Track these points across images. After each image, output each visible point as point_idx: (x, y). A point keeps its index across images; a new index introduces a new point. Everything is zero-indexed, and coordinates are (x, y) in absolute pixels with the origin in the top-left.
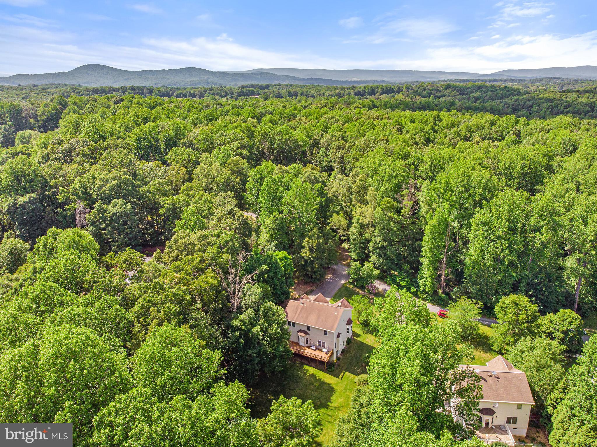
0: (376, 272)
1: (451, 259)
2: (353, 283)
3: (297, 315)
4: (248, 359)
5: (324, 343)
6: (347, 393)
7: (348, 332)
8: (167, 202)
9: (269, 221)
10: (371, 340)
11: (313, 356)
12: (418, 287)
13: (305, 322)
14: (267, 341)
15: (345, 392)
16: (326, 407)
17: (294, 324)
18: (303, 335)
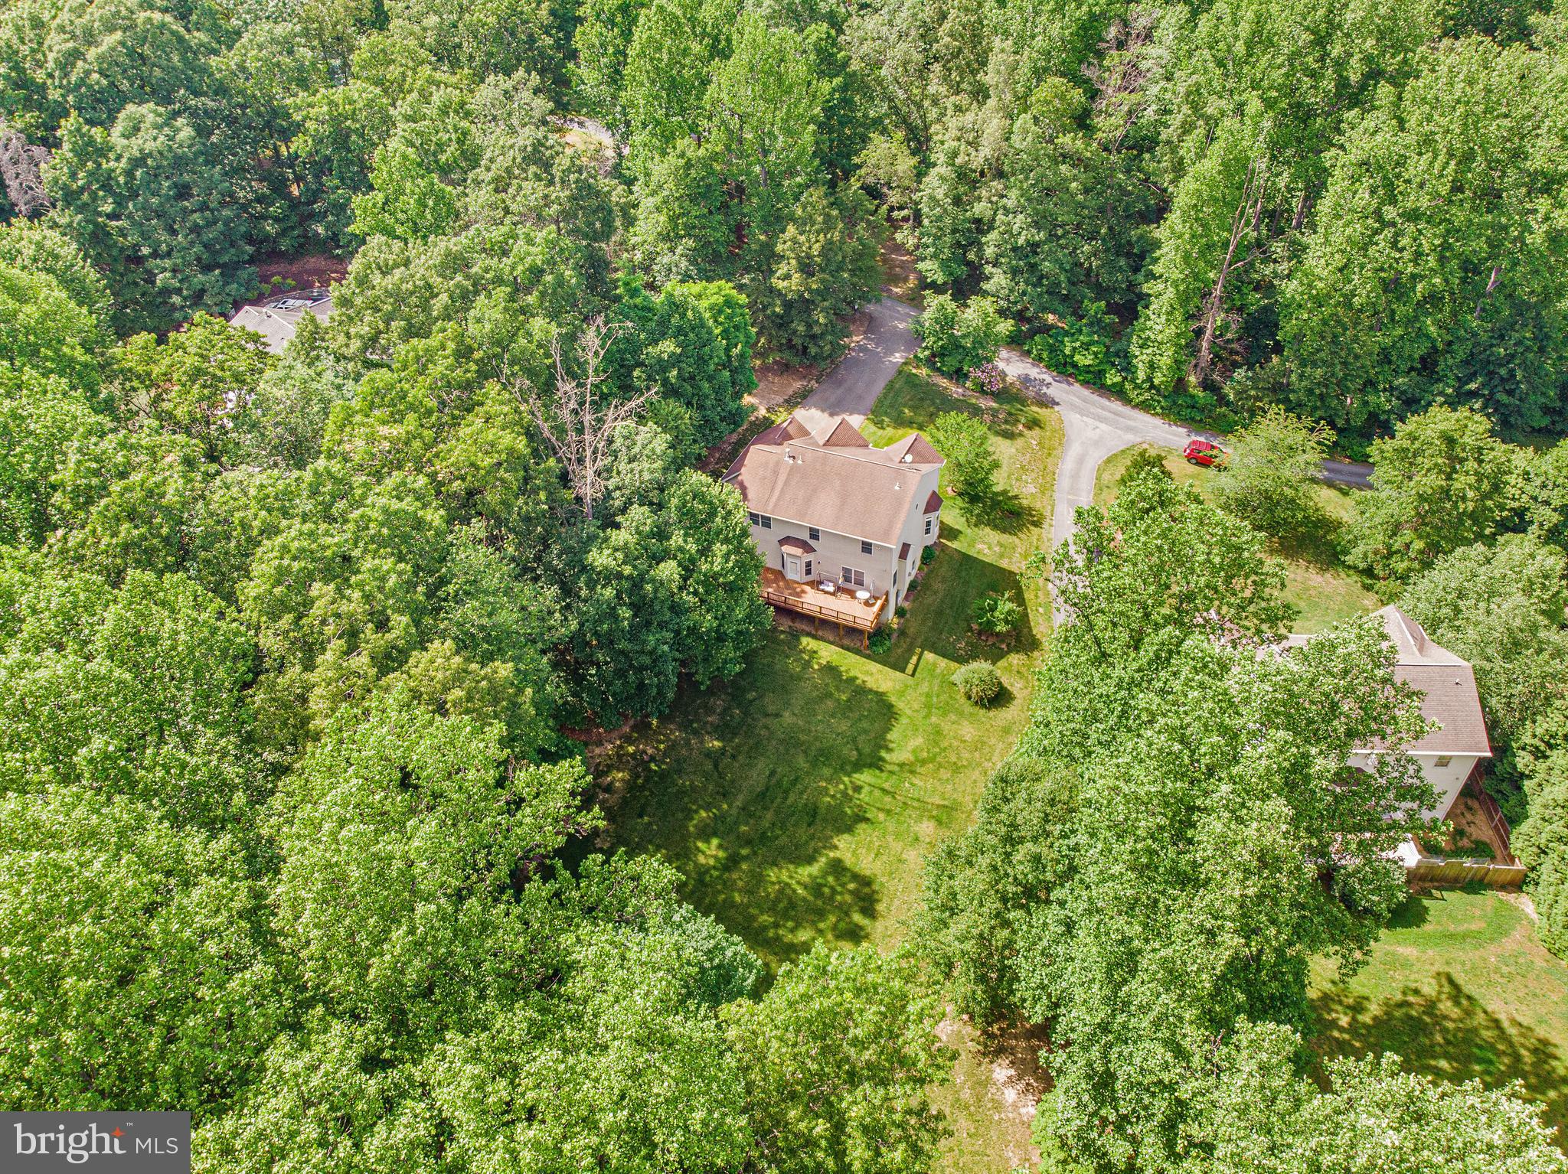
0: (1005, 327)
1: (1238, 283)
2: (930, 362)
3: (777, 493)
4: (647, 660)
5: (859, 574)
6: (934, 719)
7: (928, 531)
8: (313, 112)
9: (662, 169)
11: (829, 614)
12: (1128, 368)
13: (802, 516)
14: (695, 593)
15: (926, 717)
16: (875, 763)
17: (767, 522)
18: (798, 551)
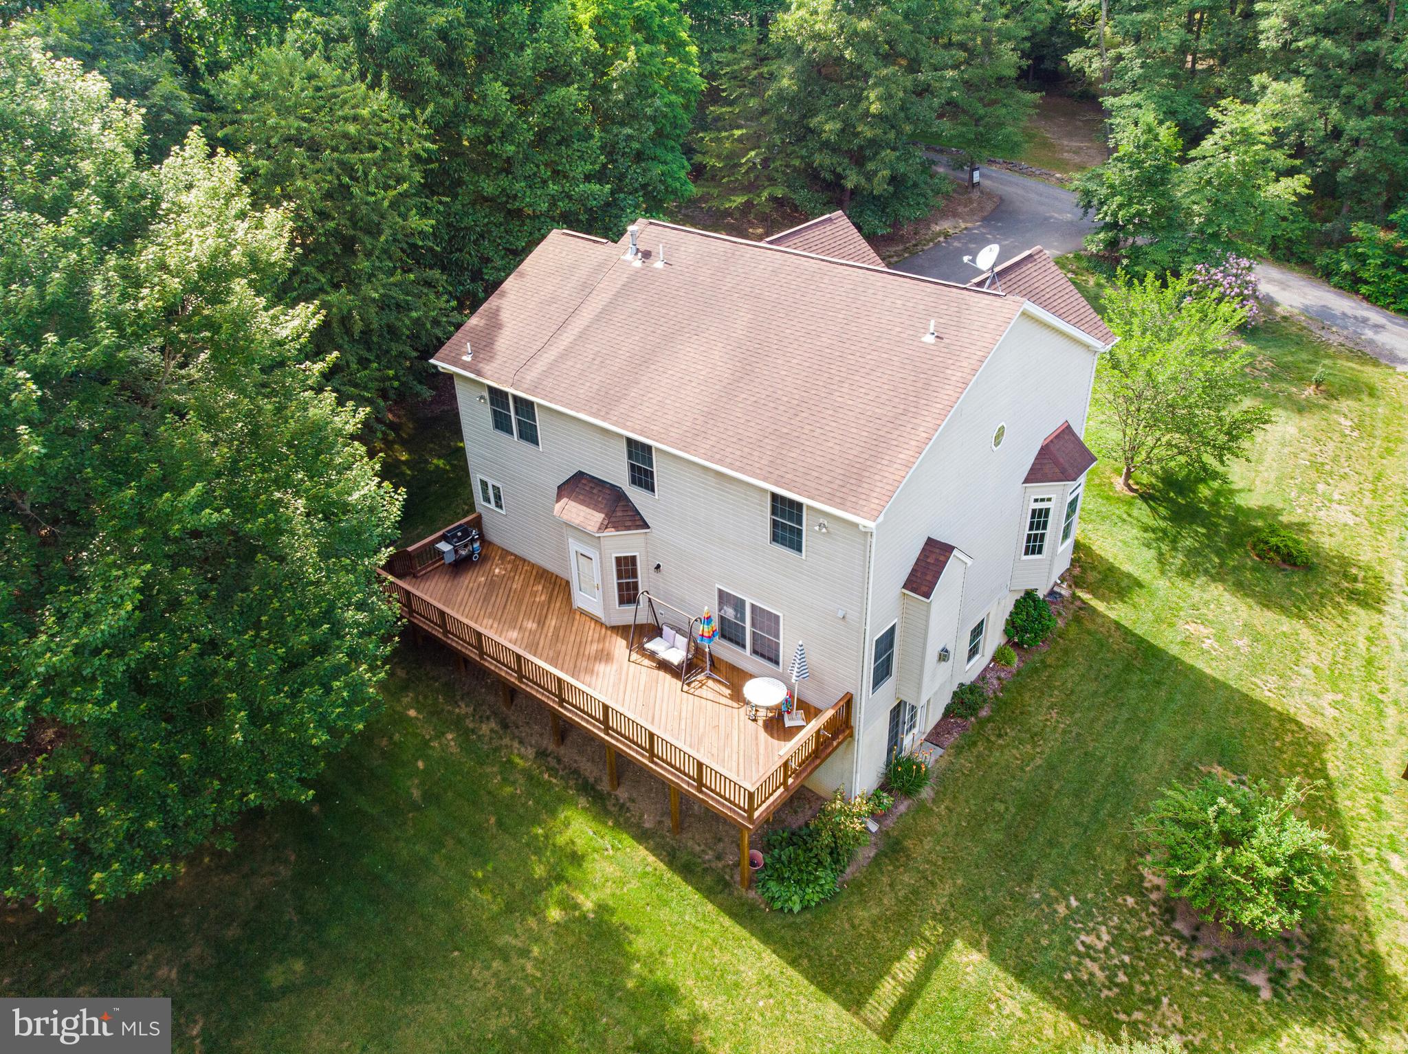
5: (767, 623)
7: (1034, 545)
10: (1221, 637)
11: (632, 742)
13: (610, 403)
17: (525, 419)
